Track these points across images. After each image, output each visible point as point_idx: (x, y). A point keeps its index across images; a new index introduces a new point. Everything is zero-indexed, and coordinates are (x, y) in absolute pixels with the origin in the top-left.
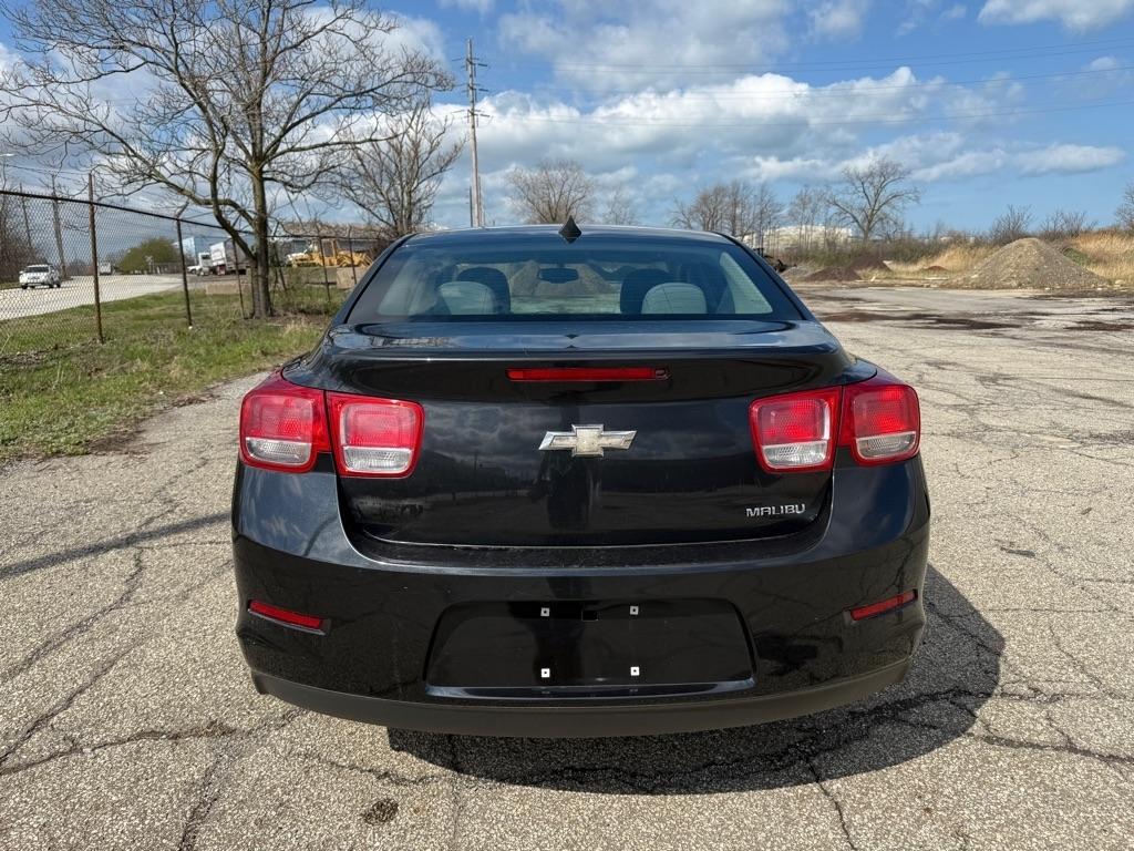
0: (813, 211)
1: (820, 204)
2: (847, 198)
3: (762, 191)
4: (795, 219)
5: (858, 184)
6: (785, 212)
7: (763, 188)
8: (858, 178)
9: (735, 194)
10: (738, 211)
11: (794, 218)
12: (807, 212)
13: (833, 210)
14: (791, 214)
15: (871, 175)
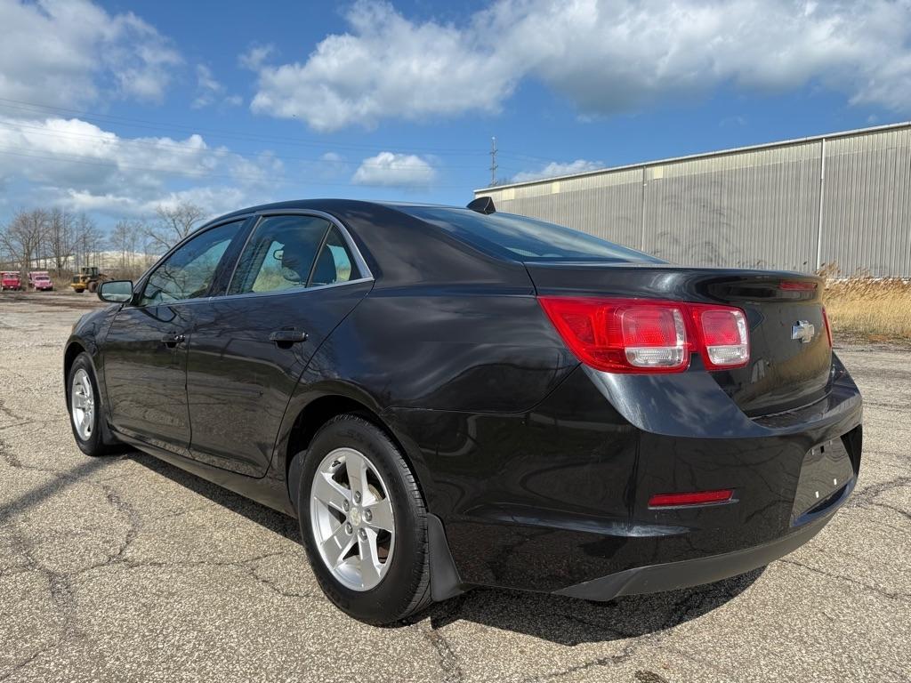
0: (133, 239)
1: (138, 233)
2: (162, 231)
3: (83, 219)
4: (118, 245)
5: (169, 220)
6: (106, 239)
7: (83, 217)
8: (169, 216)
9: (57, 220)
10: (61, 234)
11: (115, 244)
12: (128, 240)
13: (150, 240)
14: (112, 240)
15: (180, 214)
